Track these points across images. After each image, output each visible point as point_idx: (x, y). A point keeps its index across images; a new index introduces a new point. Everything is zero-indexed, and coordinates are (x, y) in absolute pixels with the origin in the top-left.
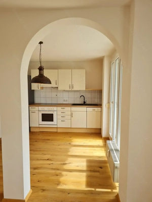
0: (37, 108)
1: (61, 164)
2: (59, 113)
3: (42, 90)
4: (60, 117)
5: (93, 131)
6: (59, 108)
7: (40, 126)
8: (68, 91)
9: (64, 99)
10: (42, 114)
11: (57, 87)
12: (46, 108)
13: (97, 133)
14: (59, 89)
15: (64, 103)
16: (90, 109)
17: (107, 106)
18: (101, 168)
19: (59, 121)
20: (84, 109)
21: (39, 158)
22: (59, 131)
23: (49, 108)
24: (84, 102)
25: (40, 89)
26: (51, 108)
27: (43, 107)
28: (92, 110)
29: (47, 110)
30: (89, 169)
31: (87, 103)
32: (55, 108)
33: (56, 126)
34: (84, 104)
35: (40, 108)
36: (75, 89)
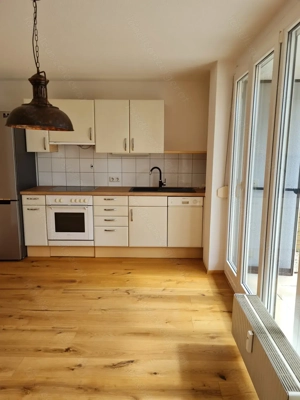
0: (41, 199)
1: (106, 366)
2: (100, 211)
3: (55, 155)
4: (100, 221)
5: (182, 255)
6: (100, 199)
7: (52, 243)
8: (121, 156)
9: (112, 175)
10: (56, 214)
11: (94, 147)
12: (65, 199)
13: (192, 259)
14: (98, 150)
15: (112, 185)
16: (176, 201)
17: (221, 194)
18: (223, 377)
19: (100, 231)
20: (160, 200)
21: (42, 347)
22: (99, 254)
23: (74, 197)
24: (161, 183)
25: (48, 150)
26: (78, 197)
27: (58, 197)
28: (180, 204)
29: (68, 204)
30: (189, 384)
31: (168, 185)
32: (88, 199)
33: (91, 244)
34: (160, 188)
35: (51, 199)
36: (137, 150)
